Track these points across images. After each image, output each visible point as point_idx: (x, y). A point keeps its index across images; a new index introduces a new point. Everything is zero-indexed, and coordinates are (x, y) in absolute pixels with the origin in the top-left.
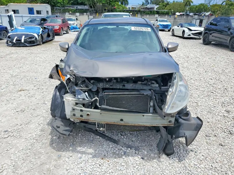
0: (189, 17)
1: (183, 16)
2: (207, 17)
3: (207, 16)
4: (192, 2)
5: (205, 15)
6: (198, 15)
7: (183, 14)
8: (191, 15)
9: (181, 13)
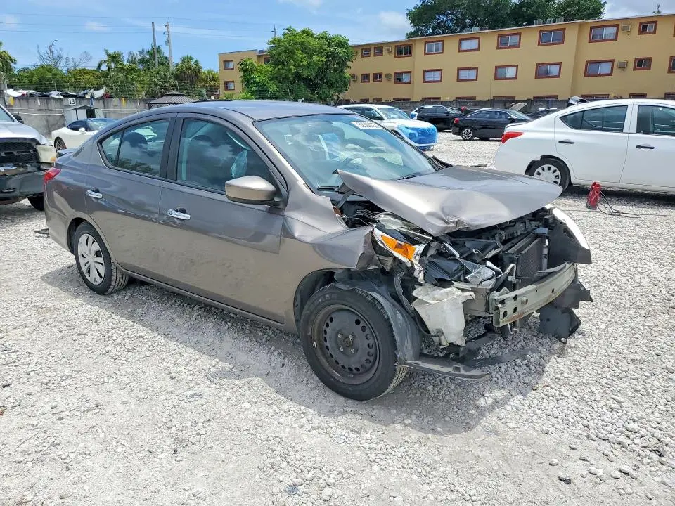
0: (53, 103)
1: (31, 101)
2: (101, 102)
3: (98, 99)
4: (14, 62)
5: (92, 96)
6: (73, 96)
7: (31, 95)
8: (54, 99)
9: (25, 92)
